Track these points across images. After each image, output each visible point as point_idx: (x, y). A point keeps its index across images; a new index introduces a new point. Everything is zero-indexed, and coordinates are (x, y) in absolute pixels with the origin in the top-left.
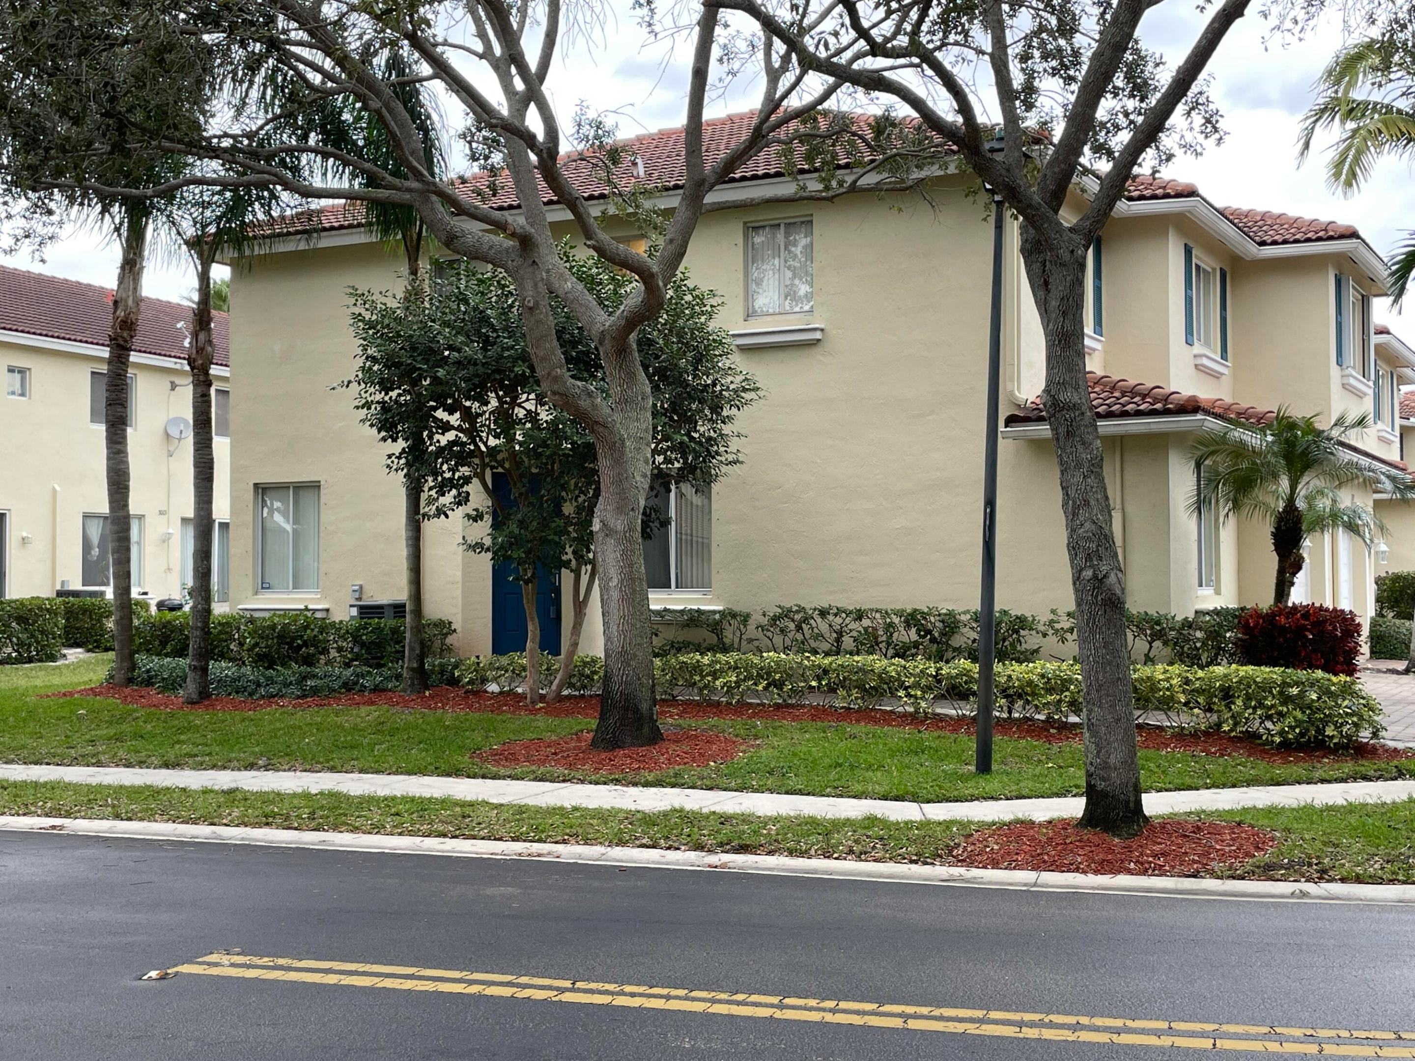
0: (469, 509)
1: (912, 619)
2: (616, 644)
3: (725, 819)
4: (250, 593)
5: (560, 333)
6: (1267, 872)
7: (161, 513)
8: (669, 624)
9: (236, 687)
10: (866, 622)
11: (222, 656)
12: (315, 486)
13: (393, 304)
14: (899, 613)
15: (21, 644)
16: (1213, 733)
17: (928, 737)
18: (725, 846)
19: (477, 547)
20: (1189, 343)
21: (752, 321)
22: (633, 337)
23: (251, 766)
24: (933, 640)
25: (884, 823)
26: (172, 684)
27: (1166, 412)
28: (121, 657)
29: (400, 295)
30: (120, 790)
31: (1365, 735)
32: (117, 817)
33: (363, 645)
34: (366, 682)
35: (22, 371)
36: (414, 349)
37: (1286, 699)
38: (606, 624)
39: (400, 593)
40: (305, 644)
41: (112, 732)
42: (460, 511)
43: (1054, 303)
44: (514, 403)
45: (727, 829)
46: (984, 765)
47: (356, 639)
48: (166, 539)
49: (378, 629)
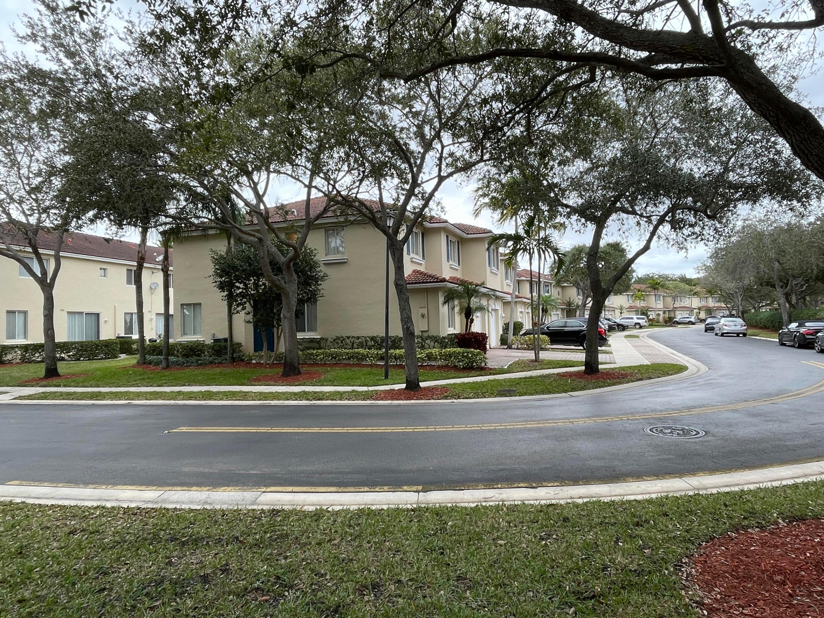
0: (246, 311)
1: (373, 339)
2: (288, 348)
3: (316, 393)
4: (180, 336)
5: (271, 263)
6: (446, 398)
7: (150, 312)
8: (305, 342)
9: (177, 363)
10: (360, 340)
11: (172, 355)
12: (200, 304)
13: (223, 254)
14: (368, 337)
15: (106, 353)
16: (447, 366)
17: (374, 370)
18: (314, 399)
19: (249, 322)
20: (448, 261)
21: (328, 256)
22: (292, 264)
23: (184, 385)
24: (378, 344)
25: (357, 391)
26: (158, 364)
27: (437, 282)
28: (141, 356)
29: (225, 251)
30: (146, 393)
31: (483, 365)
32: (147, 399)
33: (215, 351)
34: (217, 361)
35: (104, 269)
36: (229, 266)
37: (463, 356)
38: (285, 343)
39: (226, 335)
40: (198, 351)
41: (141, 378)
42: (243, 312)
43: (396, 259)
44: (259, 281)
45: (316, 395)
46: (386, 377)
47: (213, 349)
48: (151, 320)
49: (220, 346)
